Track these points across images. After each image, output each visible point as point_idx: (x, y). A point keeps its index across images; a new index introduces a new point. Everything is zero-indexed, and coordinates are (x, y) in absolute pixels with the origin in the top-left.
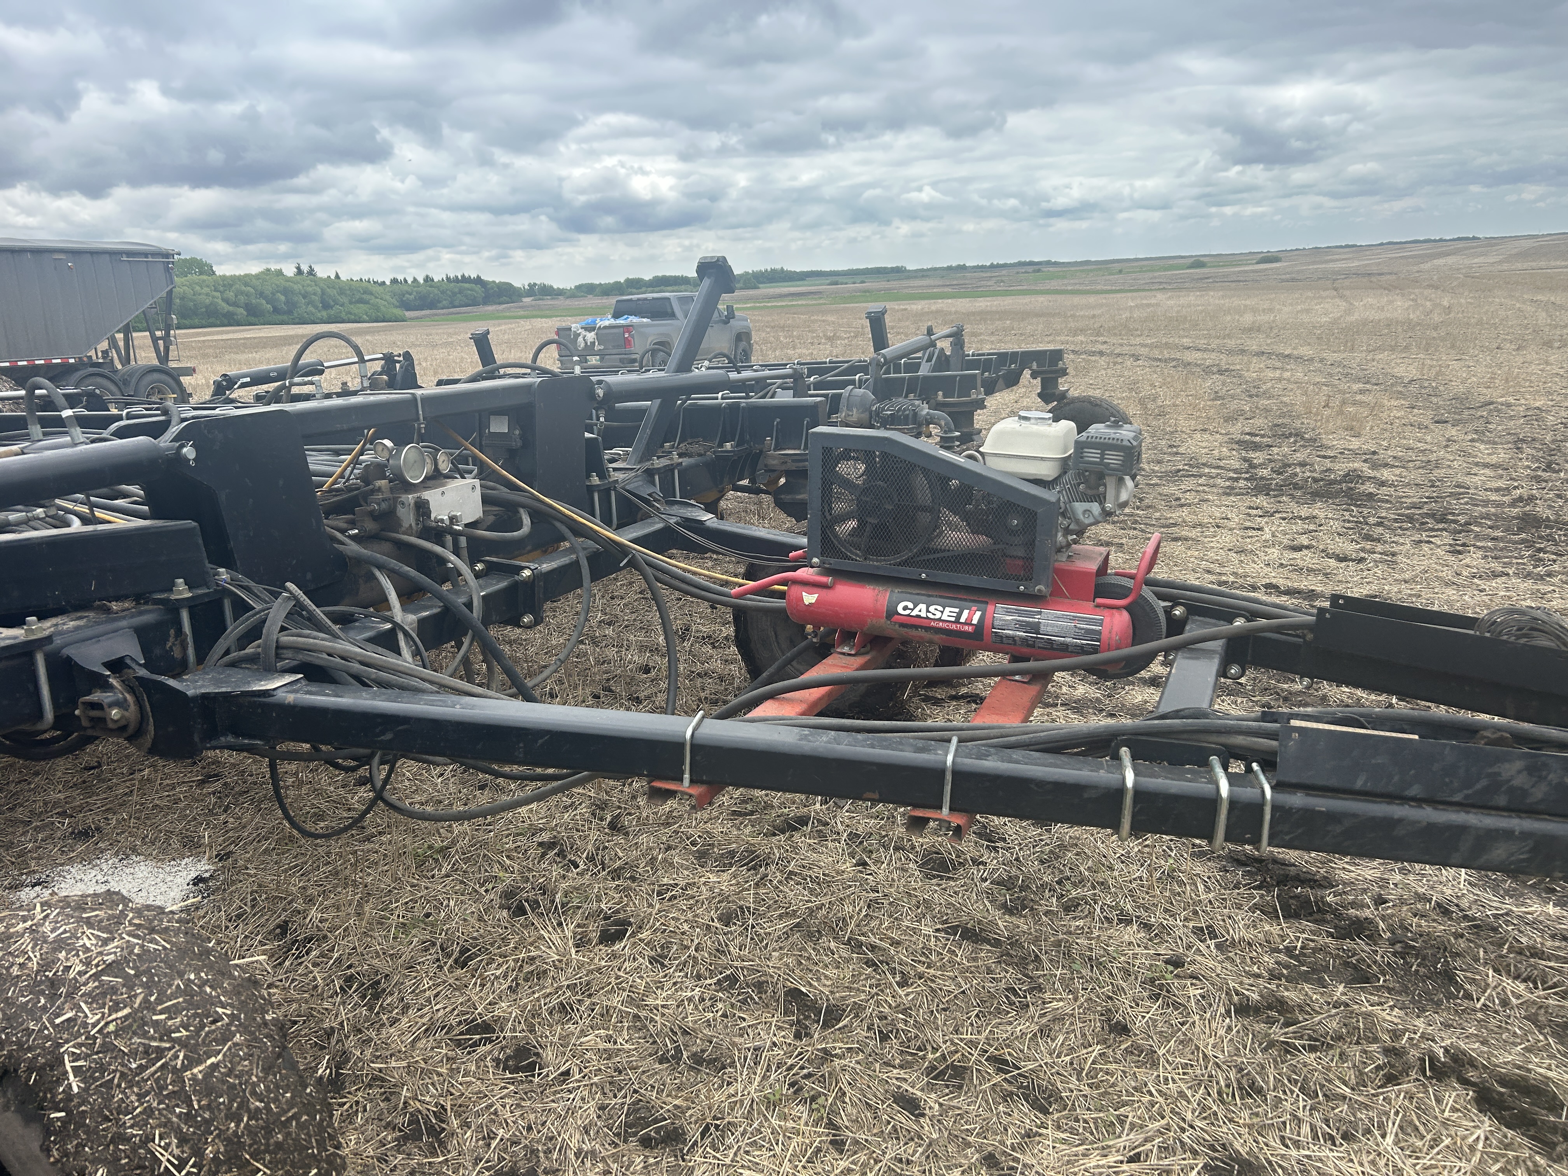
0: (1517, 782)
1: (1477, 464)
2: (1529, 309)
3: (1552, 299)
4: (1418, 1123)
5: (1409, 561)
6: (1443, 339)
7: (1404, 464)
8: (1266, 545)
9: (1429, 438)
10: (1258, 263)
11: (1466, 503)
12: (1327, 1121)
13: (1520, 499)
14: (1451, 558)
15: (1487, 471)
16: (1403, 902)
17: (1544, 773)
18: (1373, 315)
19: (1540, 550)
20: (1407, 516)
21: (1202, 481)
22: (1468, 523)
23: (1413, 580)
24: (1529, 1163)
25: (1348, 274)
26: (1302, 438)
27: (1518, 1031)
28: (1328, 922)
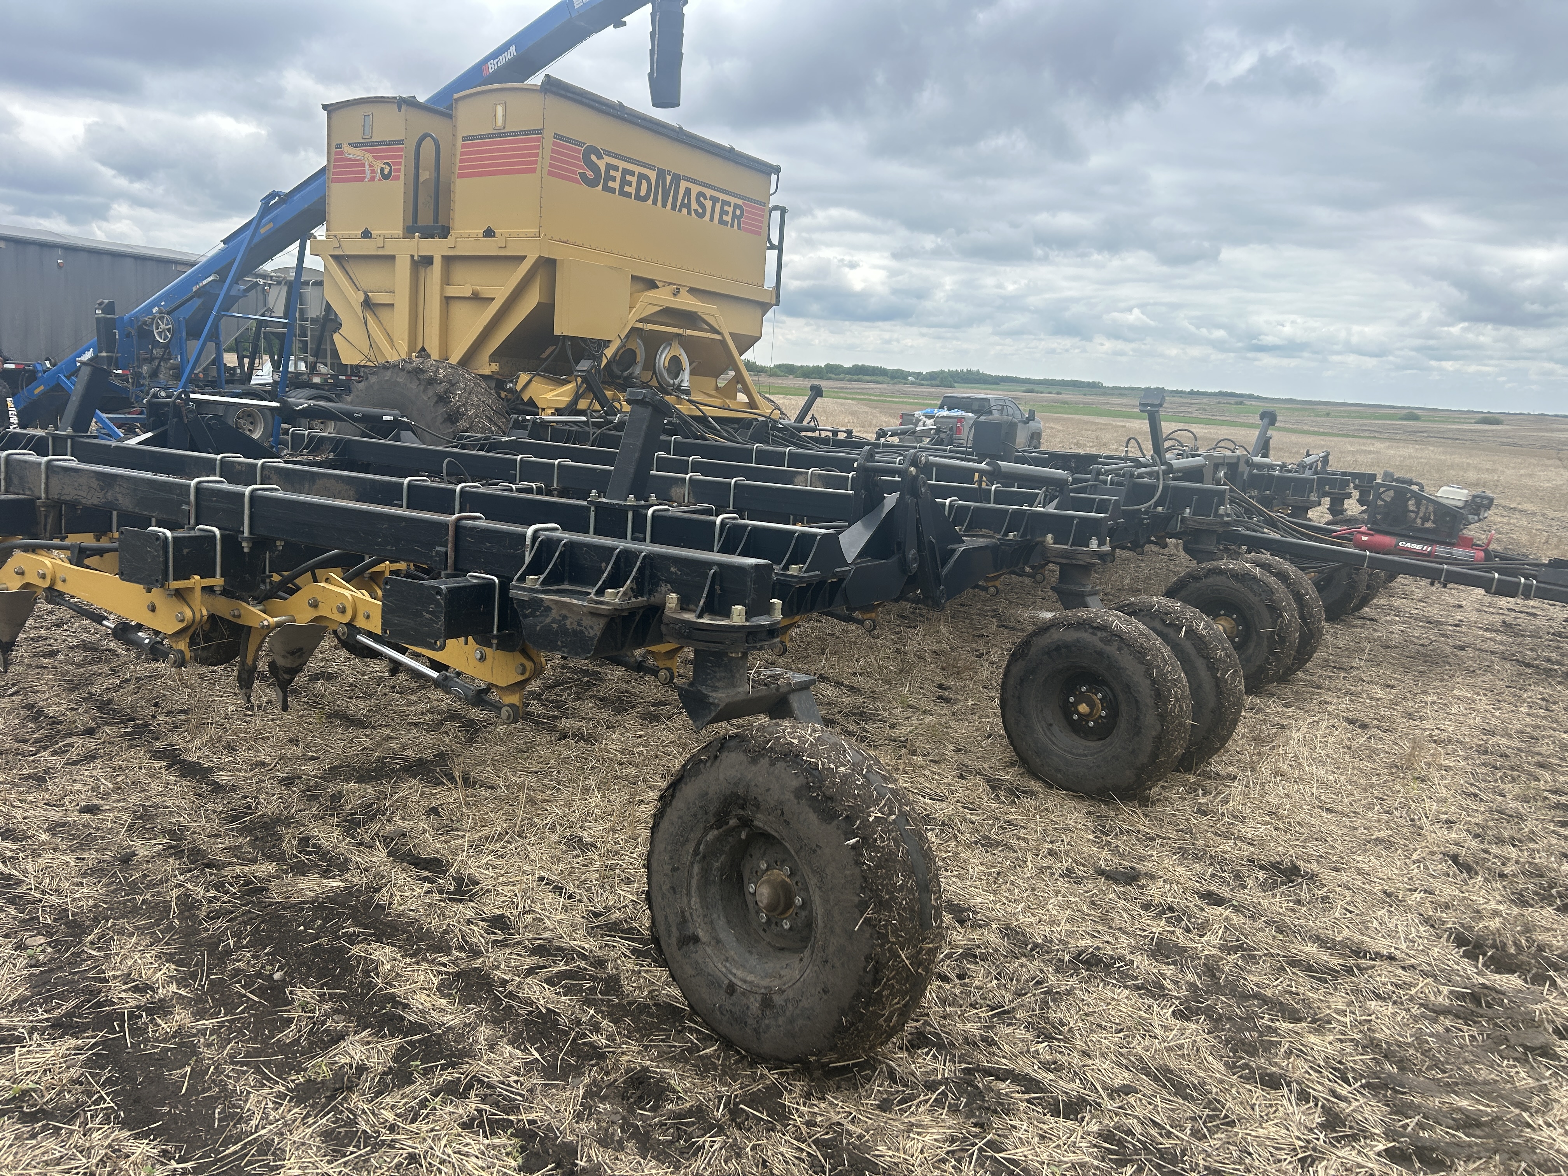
10: (1477, 423)
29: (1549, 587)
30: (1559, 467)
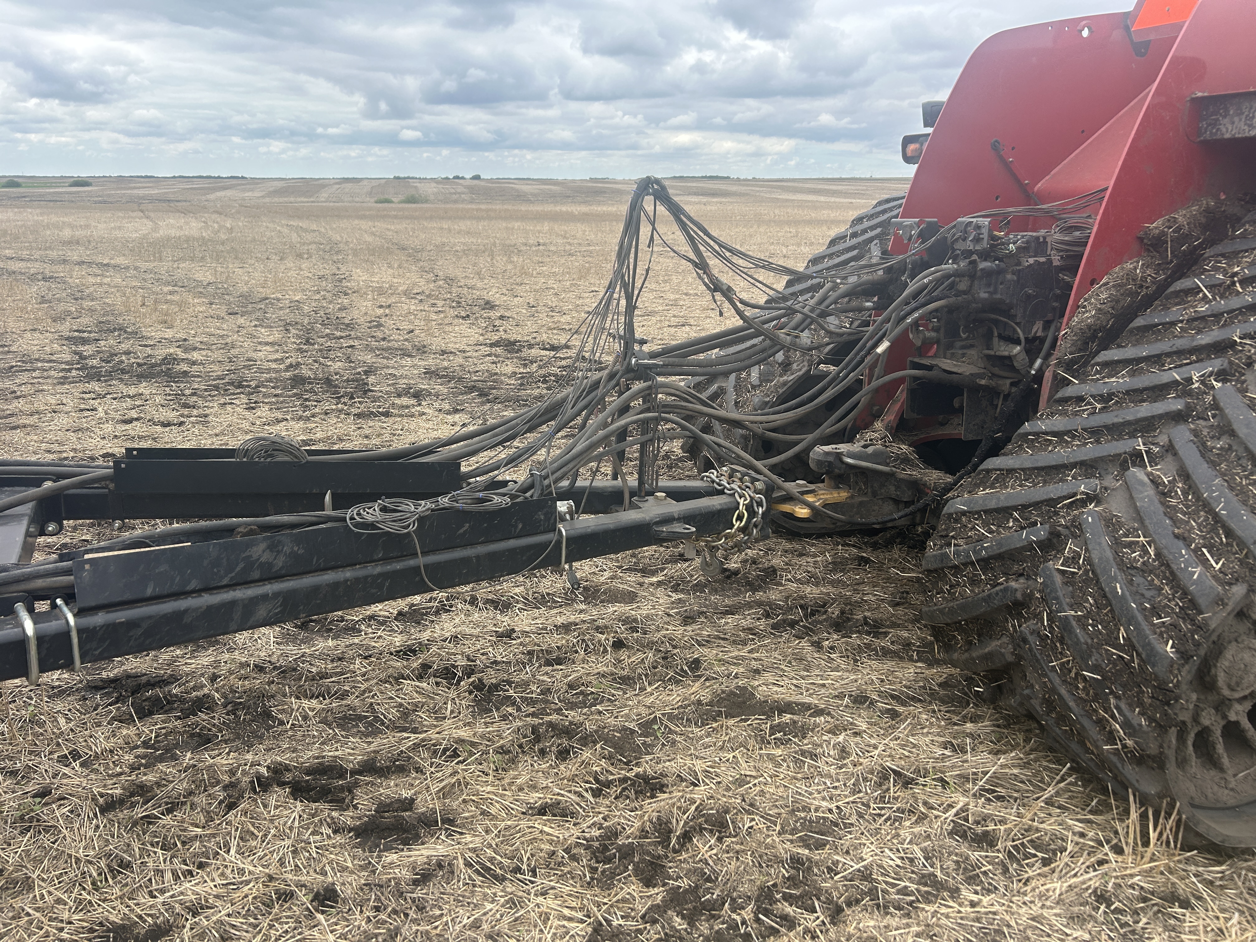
0: (263, 559)
1: (260, 343)
2: (286, 231)
3: (300, 224)
4: (252, 829)
5: (217, 420)
6: (229, 252)
7: (208, 347)
8: (100, 422)
9: (225, 326)
10: (70, 186)
11: (256, 372)
12: (185, 862)
13: (291, 366)
14: (247, 413)
15: (268, 348)
16: (231, 672)
17: (280, 548)
18: (173, 233)
19: (306, 400)
20: (214, 386)
21: (36, 374)
22: (257, 387)
23: (222, 433)
24: (328, 820)
25: (152, 200)
26: (125, 332)
27: (316, 733)
28: (175, 709)
29: (120, 616)
30: (142, 218)
